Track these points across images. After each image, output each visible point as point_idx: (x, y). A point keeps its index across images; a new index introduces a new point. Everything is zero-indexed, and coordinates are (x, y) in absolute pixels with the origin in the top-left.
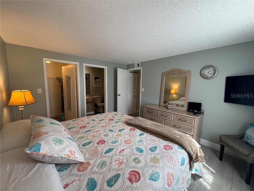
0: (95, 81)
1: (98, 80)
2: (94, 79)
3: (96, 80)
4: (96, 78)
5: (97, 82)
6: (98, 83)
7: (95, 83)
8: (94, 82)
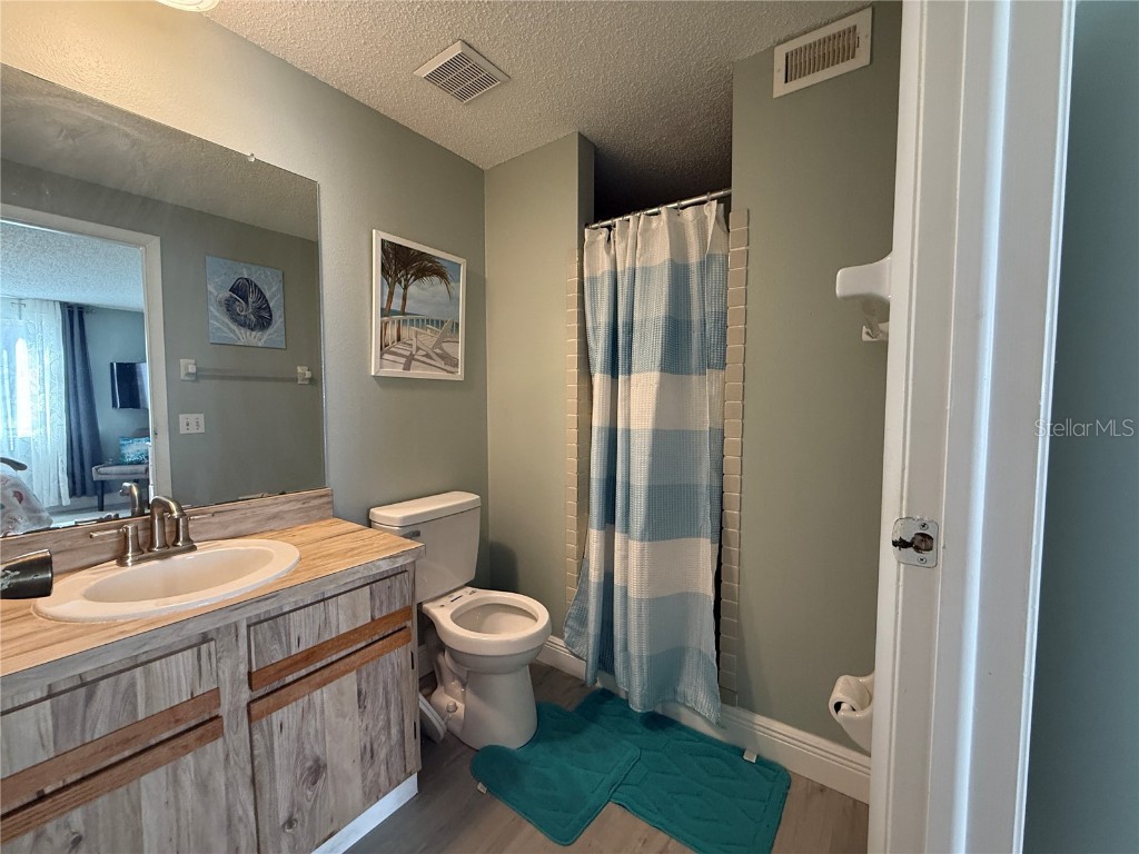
0: (396, 304)
1: (423, 292)
2: (385, 271)
3: (399, 290)
4: (401, 264)
5: (422, 322)
6: (428, 338)
7: (391, 332)
8: (385, 312)
